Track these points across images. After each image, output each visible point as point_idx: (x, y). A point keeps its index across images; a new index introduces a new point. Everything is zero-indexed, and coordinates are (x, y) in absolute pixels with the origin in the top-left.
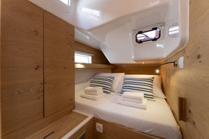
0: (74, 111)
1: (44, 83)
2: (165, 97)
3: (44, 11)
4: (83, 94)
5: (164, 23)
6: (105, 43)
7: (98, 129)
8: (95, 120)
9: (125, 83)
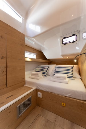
0: (25, 85)
1: (6, 67)
2: (80, 78)
3: (6, 25)
4: (30, 76)
5: (79, 31)
6: (44, 46)
7: (39, 96)
8: (37, 90)
9: (56, 70)
